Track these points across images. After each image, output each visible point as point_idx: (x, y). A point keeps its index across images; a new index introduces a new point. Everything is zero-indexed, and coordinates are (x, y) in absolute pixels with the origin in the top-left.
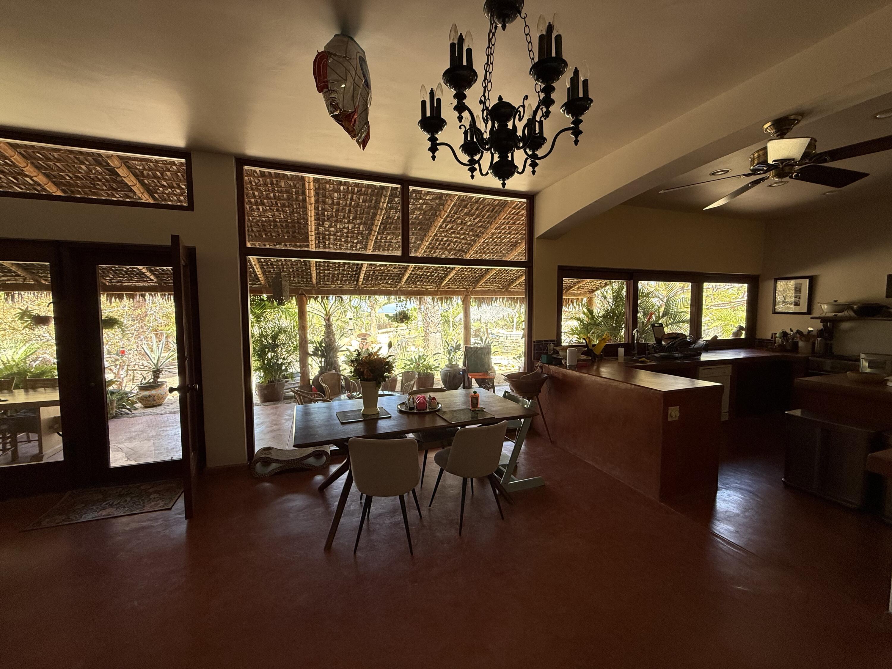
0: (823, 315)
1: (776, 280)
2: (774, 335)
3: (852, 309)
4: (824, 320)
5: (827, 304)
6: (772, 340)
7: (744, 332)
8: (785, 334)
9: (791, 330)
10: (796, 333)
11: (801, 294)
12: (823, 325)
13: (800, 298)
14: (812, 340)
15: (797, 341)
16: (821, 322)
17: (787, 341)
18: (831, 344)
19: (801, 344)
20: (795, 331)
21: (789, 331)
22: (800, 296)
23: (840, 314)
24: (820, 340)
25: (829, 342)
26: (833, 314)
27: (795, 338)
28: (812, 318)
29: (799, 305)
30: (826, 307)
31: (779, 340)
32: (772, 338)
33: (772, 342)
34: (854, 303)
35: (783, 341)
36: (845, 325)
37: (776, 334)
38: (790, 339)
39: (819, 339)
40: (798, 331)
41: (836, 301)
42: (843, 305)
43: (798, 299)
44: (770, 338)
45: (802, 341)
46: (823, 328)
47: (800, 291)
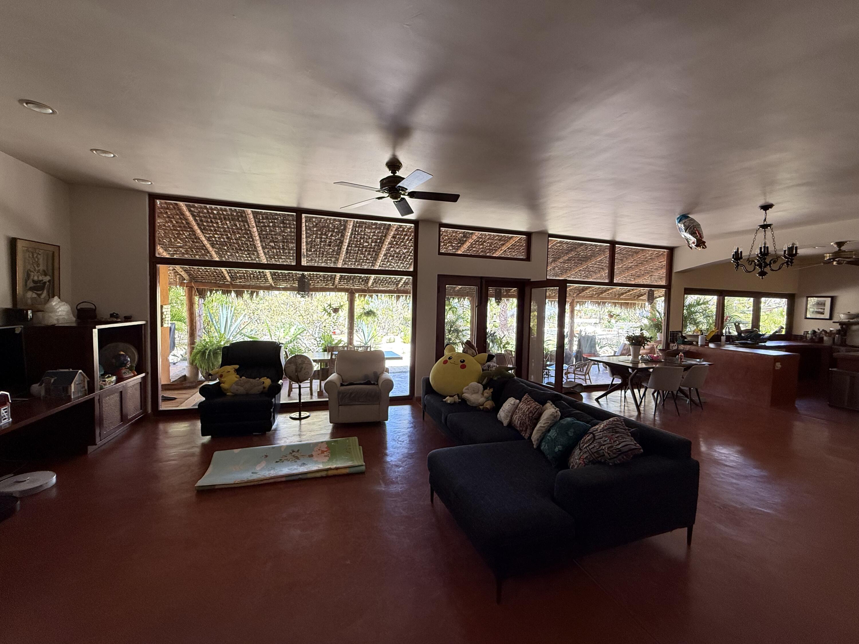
0: (841, 321)
1: (808, 297)
2: (806, 332)
4: (841, 324)
5: (844, 314)
6: (805, 336)
7: (784, 330)
8: (814, 332)
9: (819, 330)
10: (822, 331)
11: (825, 307)
12: (841, 327)
13: (824, 309)
14: (833, 336)
16: (839, 325)
17: (816, 336)
18: (845, 339)
19: (825, 338)
21: (817, 330)
23: (851, 320)
25: (844, 337)
26: (847, 320)
27: (822, 335)
28: (834, 322)
30: (842, 315)
31: (809, 336)
32: (804, 334)
35: (813, 336)
36: (855, 327)
38: (818, 335)
39: (837, 335)
41: (849, 313)
42: (853, 315)
44: (802, 334)
45: (826, 336)
46: (840, 329)
47: (825, 305)
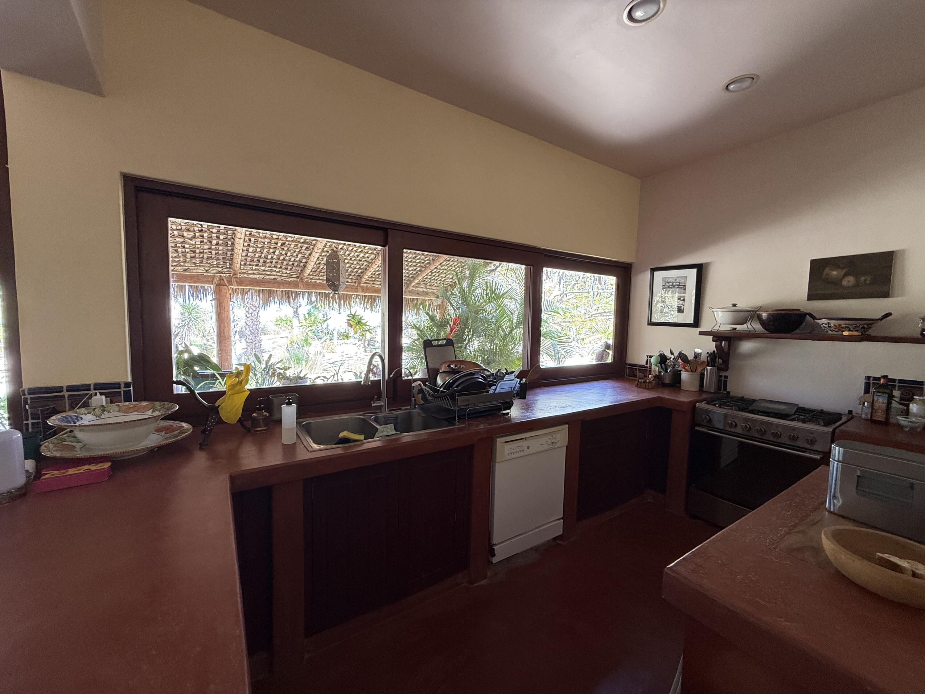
0: (716, 328)
1: (653, 270)
2: (649, 359)
3: (759, 318)
4: (718, 337)
5: (723, 309)
6: (647, 367)
7: (611, 352)
8: (663, 359)
9: (672, 353)
10: (678, 357)
11: (685, 293)
12: (717, 347)
13: (684, 300)
14: (700, 369)
15: (679, 369)
16: (713, 341)
17: (666, 371)
18: (726, 377)
19: (685, 375)
20: (676, 354)
21: (668, 354)
22: (684, 296)
23: (739, 327)
24: (711, 369)
25: (723, 374)
26: (729, 327)
27: (677, 366)
28: (701, 333)
29: (683, 312)
30: (721, 314)
31: (655, 369)
32: (647, 364)
33: (645, 370)
34: (760, 308)
35: (662, 370)
36: (746, 346)
37: (651, 357)
38: (670, 366)
39: (709, 368)
40: (680, 353)
41: (735, 305)
43: (681, 302)
44: (644, 363)
45: (686, 369)
46: (715, 350)
47: (685, 289)
